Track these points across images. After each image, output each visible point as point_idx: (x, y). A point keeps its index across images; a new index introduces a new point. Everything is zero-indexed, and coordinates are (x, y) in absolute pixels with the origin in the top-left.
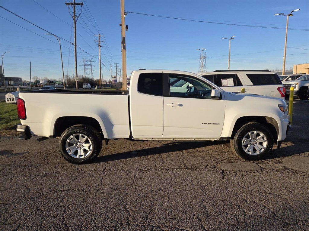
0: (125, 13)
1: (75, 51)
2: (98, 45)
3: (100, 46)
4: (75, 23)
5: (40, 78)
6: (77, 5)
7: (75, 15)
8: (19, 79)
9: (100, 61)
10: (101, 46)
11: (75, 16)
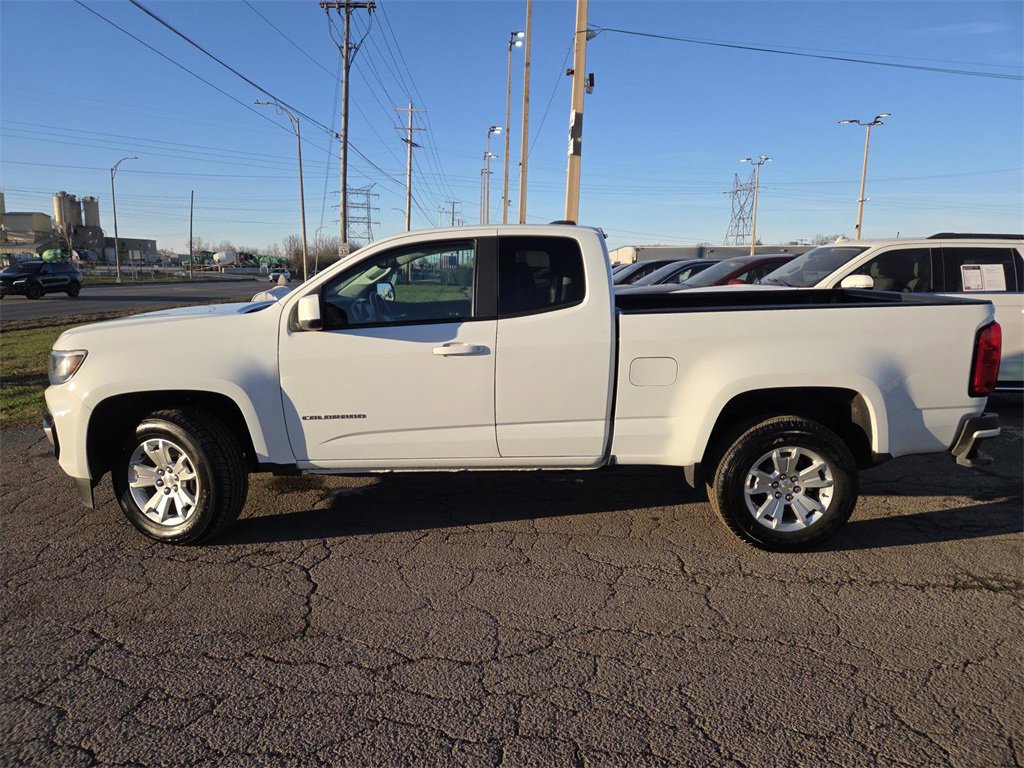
0: (588, 31)
1: (342, 161)
2: (407, 141)
3: (412, 145)
4: (348, 68)
5: (208, 244)
6: (355, 7)
7: (347, 40)
8: (149, 246)
9: (410, 194)
10: (417, 145)
11: (347, 44)
